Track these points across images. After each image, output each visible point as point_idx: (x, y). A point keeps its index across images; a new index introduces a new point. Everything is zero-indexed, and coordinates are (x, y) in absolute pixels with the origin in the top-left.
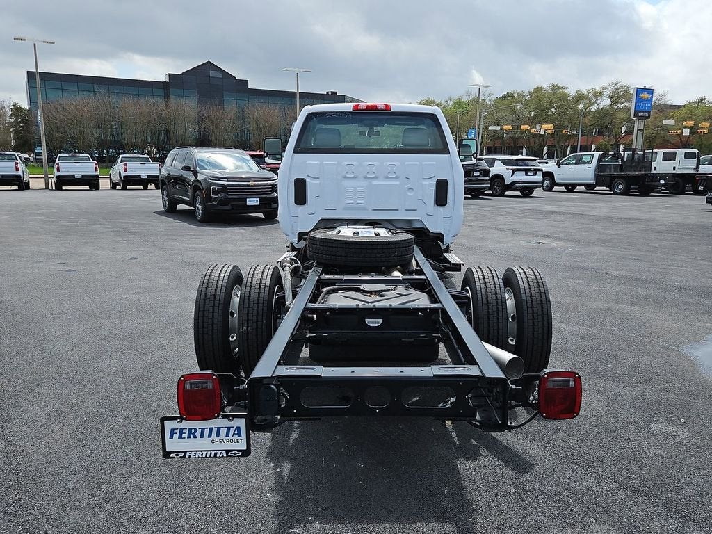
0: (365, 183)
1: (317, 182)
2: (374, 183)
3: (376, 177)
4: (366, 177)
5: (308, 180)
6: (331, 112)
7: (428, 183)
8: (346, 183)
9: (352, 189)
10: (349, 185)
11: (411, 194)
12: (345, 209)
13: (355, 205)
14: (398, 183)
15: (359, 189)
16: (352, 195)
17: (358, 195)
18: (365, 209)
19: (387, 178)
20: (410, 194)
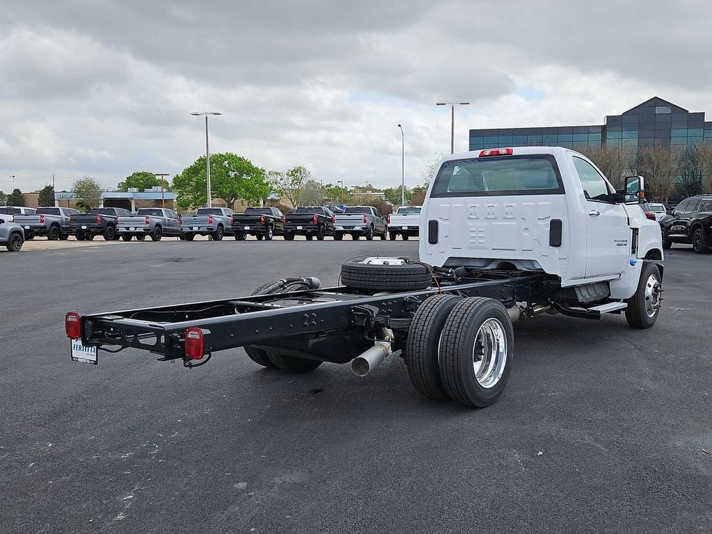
0: (485, 224)
1: (447, 223)
2: (494, 223)
3: (495, 218)
4: (487, 218)
5: (440, 222)
6: (461, 160)
7: (543, 223)
8: (471, 224)
9: (475, 229)
11: (527, 235)
12: (470, 248)
13: (477, 244)
14: (515, 223)
15: (480, 229)
16: (474, 235)
17: (480, 235)
18: (484, 248)
19: (505, 218)
20: (525, 234)
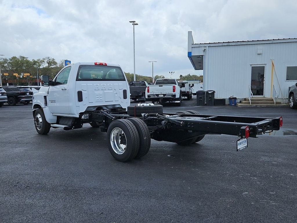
0: (102, 92)
1: (86, 92)
3: (105, 90)
4: (102, 90)
5: (83, 91)
7: (121, 91)
8: (96, 92)
9: (98, 94)
10: (97, 92)
11: (116, 95)
12: (97, 102)
13: (99, 100)
14: (112, 91)
15: (100, 94)
16: (98, 96)
17: (100, 96)
18: (102, 101)
19: (109, 89)
